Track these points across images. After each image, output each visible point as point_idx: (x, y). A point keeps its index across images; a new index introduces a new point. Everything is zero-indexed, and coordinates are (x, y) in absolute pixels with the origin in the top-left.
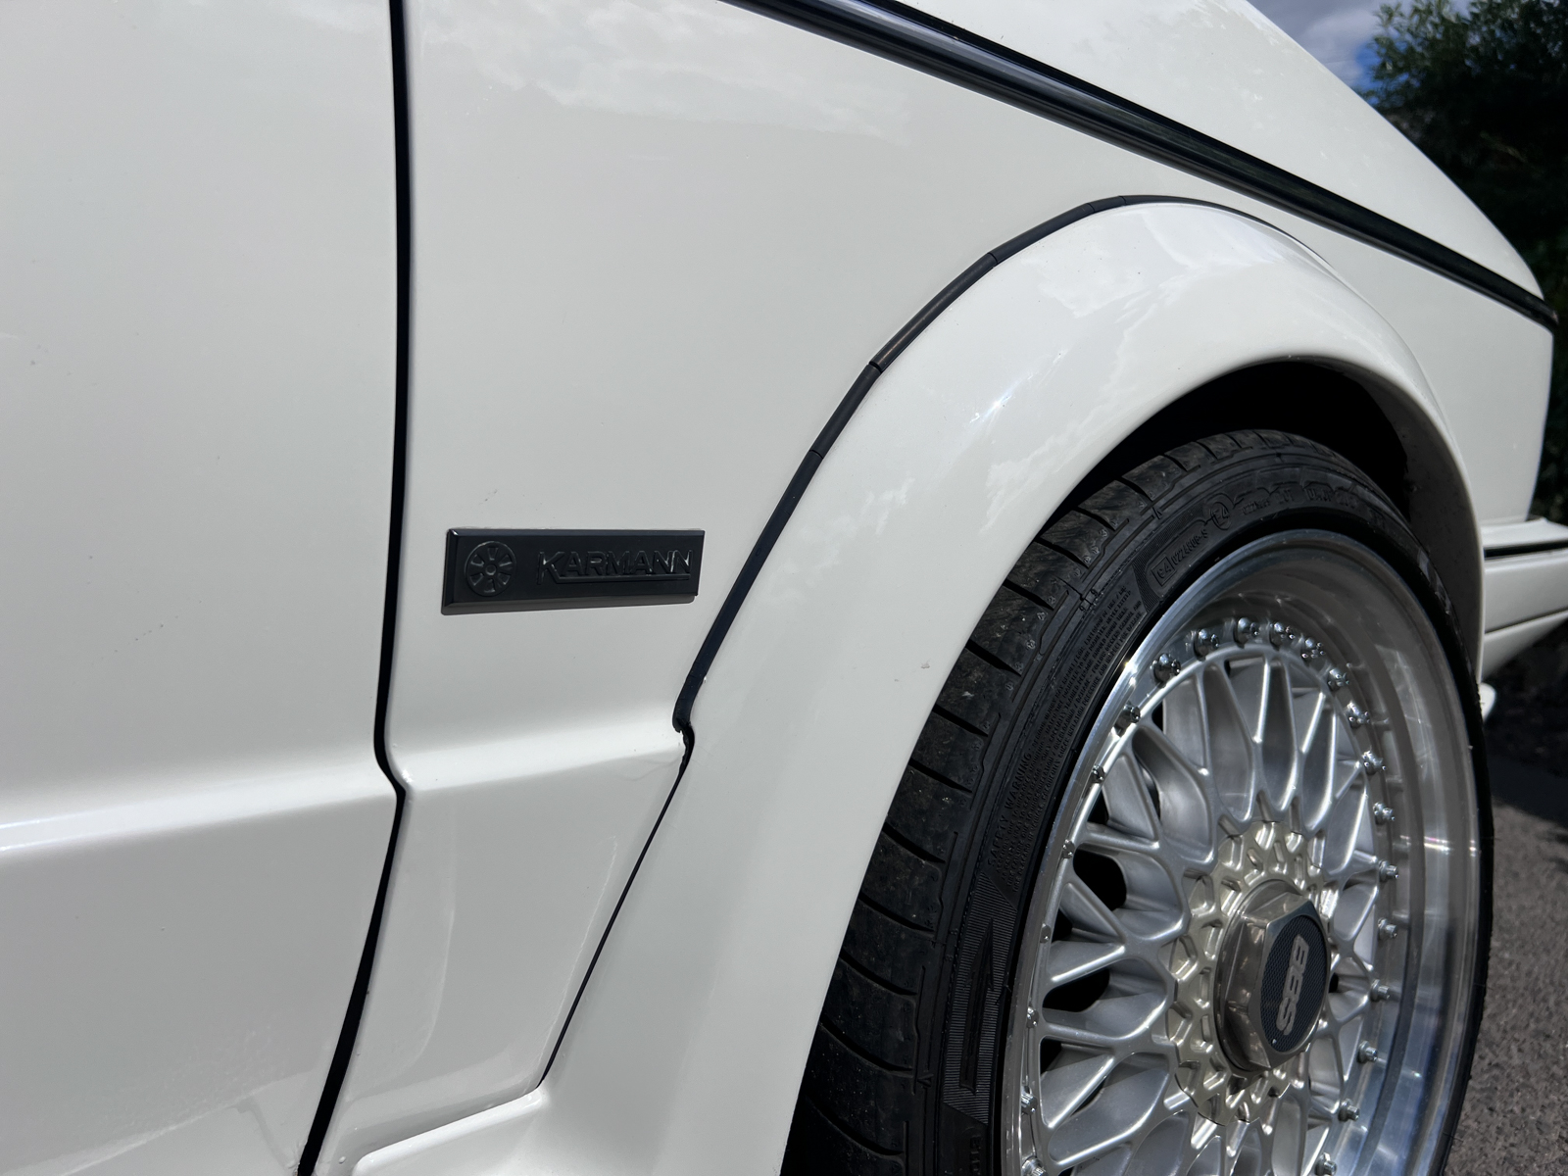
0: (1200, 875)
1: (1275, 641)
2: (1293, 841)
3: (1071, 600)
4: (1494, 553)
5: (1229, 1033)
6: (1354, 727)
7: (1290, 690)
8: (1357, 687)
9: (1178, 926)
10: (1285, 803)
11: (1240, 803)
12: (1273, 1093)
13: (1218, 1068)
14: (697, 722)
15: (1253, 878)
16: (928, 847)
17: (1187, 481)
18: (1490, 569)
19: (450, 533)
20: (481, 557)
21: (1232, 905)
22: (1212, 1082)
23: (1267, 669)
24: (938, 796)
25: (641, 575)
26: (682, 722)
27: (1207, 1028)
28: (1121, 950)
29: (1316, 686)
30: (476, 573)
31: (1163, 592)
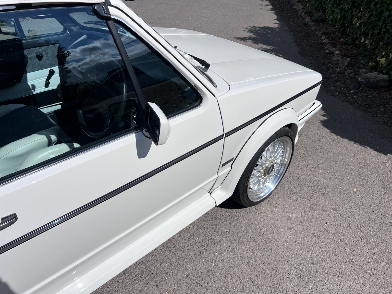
10: (275, 156)
11: (272, 155)
12: (268, 176)
15: (271, 161)
21: (267, 165)
22: (263, 177)
25: (231, 161)
26: (231, 167)
29: (278, 144)
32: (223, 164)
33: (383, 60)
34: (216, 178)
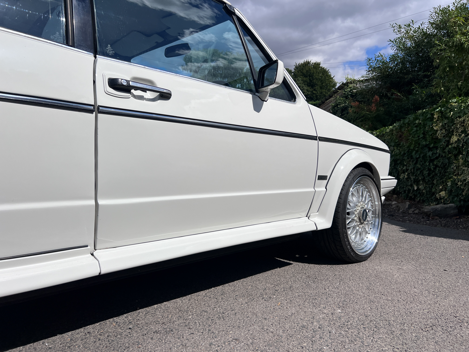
0: (357, 205)
1: (362, 186)
2: (364, 204)
4: (382, 179)
5: (360, 219)
6: (369, 195)
7: (363, 191)
8: (369, 192)
9: (355, 209)
10: (363, 201)
11: (359, 200)
12: (363, 227)
13: (359, 222)
15: (361, 206)
17: (356, 172)
18: (381, 181)
21: (359, 208)
22: (358, 223)
23: (361, 189)
25: (325, 178)
26: (326, 188)
27: (358, 219)
28: (351, 210)
29: (365, 191)
30: (319, 178)
31: (355, 180)
32: (319, 176)
33: (443, 194)
34: (313, 191)
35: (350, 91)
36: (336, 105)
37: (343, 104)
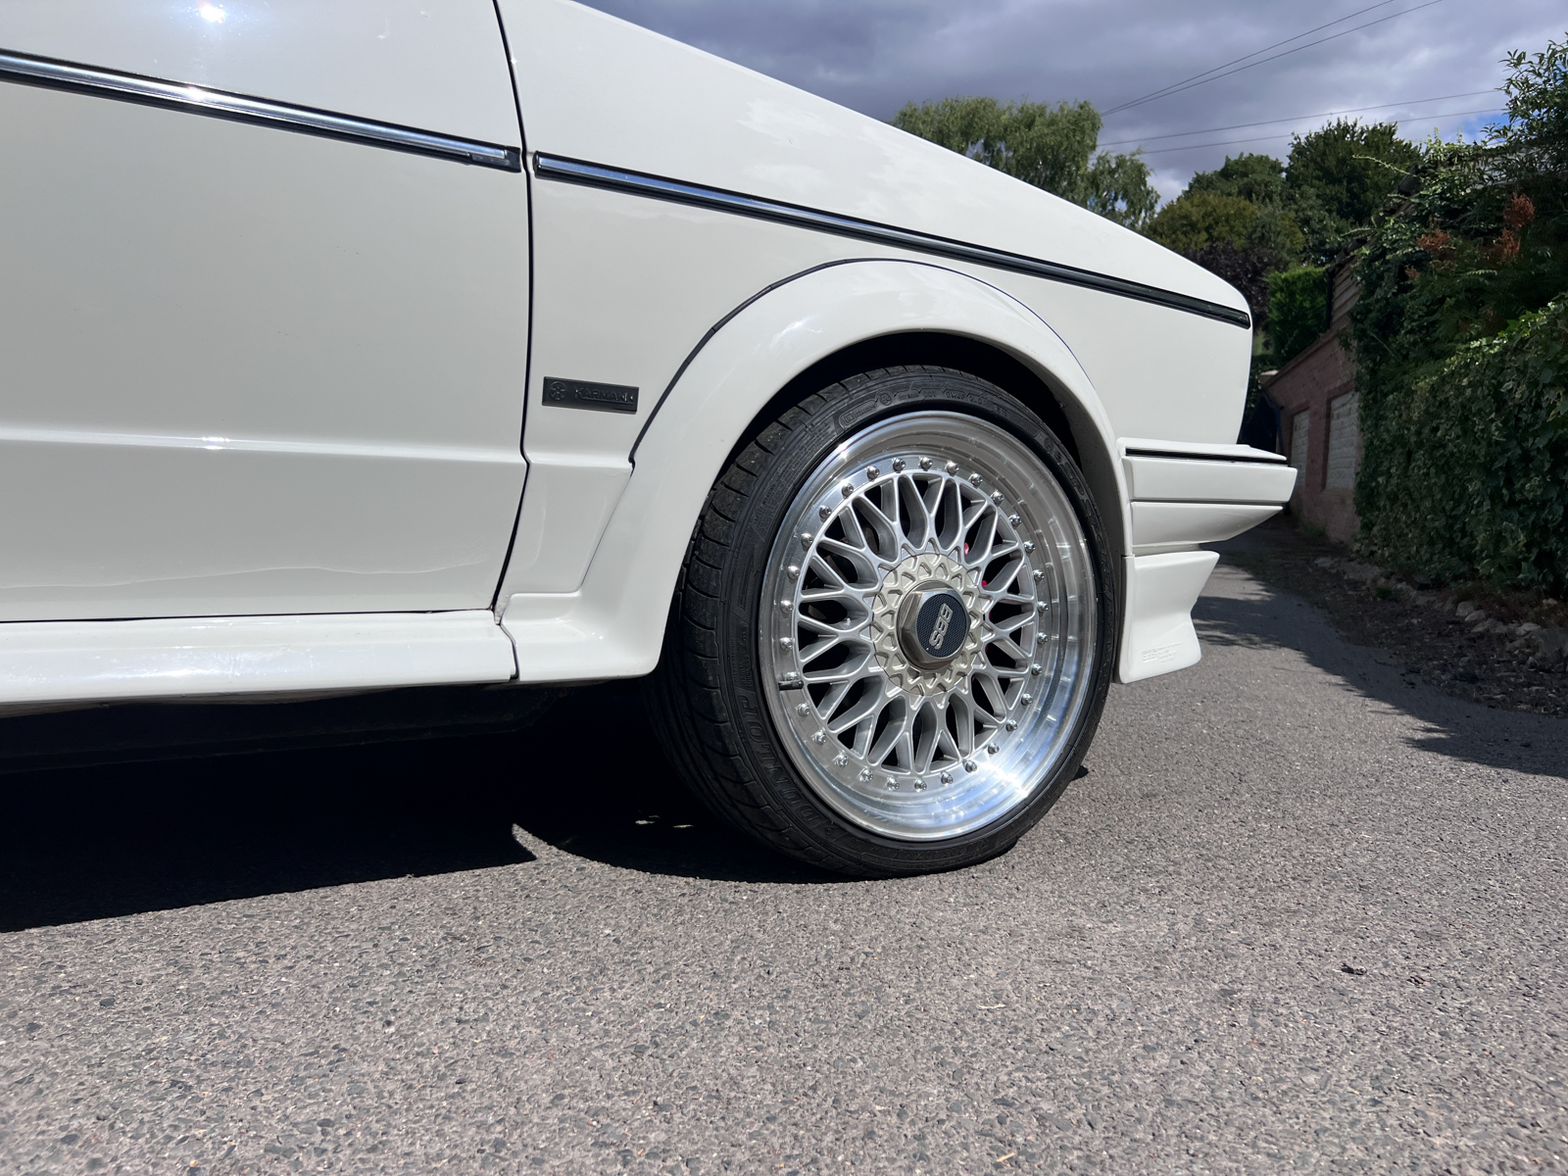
2: (956, 568)
3: (802, 427)
4: (1124, 451)
7: (959, 496)
8: (1023, 512)
9: (875, 588)
10: (950, 549)
13: (901, 661)
14: (635, 459)
15: (924, 576)
16: (730, 516)
17: (869, 384)
18: (1128, 460)
19: (545, 378)
20: (555, 386)
21: (910, 586)
23: (943, 484)
24: (736, 498)
25: (613, 401)
26: (632, 460)
27: (893, 639)
30: (553, 392)
32: (547, 381)
34: (516, 466)
35: (1443, 192)
36: (1378, 252)
37: (1410, 245)
